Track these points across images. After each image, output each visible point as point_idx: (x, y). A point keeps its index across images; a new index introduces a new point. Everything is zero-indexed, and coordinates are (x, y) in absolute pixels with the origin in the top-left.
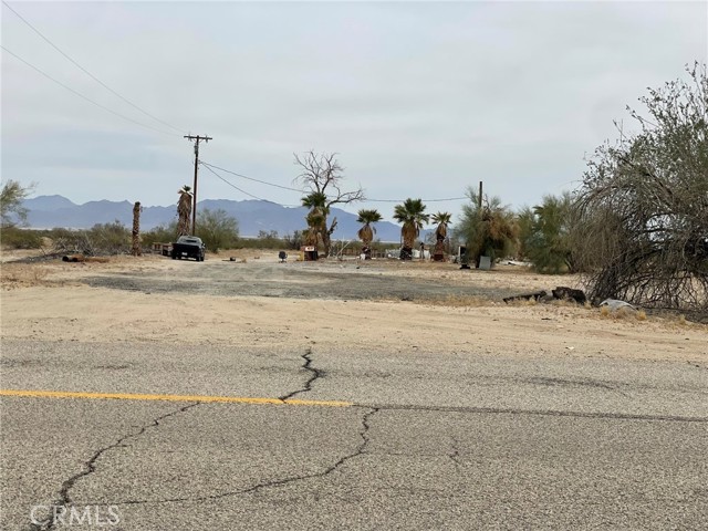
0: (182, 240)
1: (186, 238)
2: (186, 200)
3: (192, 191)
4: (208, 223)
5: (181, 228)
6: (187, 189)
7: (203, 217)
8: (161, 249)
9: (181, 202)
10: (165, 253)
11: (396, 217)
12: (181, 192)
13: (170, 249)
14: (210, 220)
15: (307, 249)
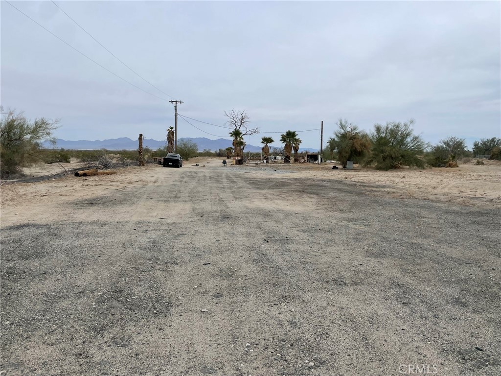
0: (169, 156)
1: (171, 154)
2: (171, 134)
3: (174, 129)
4: (183, 146)
5: (169, 149)
6: (172, 128)
7: (181, 143)
8: (158, 161)
9: (169, 135)
10: (160, 163)
11: (282, 140)
12: (169, 130)
13: (162, 161)
14: (184, 145)
15: (236, 159)
